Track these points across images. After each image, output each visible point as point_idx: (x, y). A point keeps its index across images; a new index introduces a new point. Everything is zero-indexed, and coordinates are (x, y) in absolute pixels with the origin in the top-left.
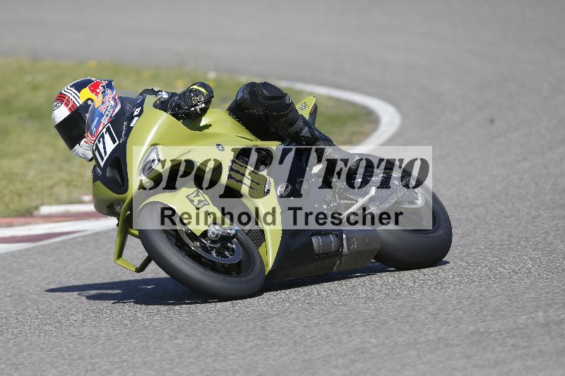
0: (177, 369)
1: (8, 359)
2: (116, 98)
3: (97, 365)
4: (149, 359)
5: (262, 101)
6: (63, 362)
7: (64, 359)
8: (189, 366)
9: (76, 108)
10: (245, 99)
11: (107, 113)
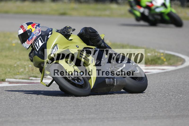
5: (89, 33)
9: (25, 31)
11: (36, 34)
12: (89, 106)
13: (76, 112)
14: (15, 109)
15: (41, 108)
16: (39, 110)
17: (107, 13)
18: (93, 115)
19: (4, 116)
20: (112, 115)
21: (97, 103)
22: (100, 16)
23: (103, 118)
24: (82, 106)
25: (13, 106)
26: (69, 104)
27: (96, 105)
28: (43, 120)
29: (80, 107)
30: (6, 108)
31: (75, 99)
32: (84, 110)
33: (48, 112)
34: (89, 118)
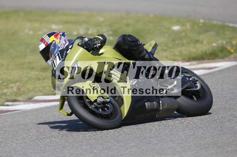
0: (185, 144)
1: (115, 138)
2: (66, 40)
3: (152, 141)
4: (173, 139)
5: (128, 43)
6: (137, 140)
7: (138, 139)
8: (189, 142)
9: (48, 44)
10: (121, 42)
11: (61, 46)
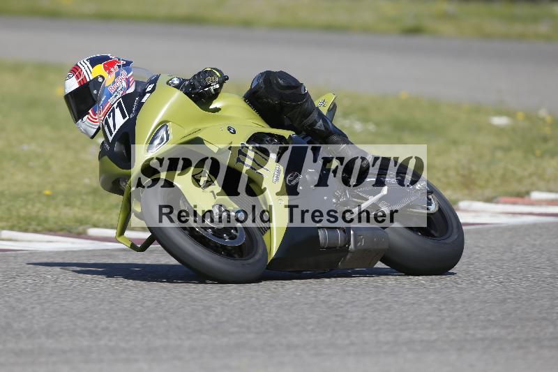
5: (278, 90)
9: (85, 82)
10: (260, 88)
11: (116, 94)
12: (485, 302)
13: (448, 319)
14: (266, 309)
15: (342, 307)
16: (338, 313)
17: (543, 28)
18: (496, 331)
19: (235, 330)
20: (551, 329)
21: (510, 294)
22: (521, 37)
23: (527, 340)
24: (464, 302)
25: (262, 302)
26: (426, 298)
27: (504, 301)
28: (347, 342)
29: (459, 306)
30: (241, 306)
31: (443, 282)
32: (468, 315)
33: (363, 318)
34: (483, 339)
